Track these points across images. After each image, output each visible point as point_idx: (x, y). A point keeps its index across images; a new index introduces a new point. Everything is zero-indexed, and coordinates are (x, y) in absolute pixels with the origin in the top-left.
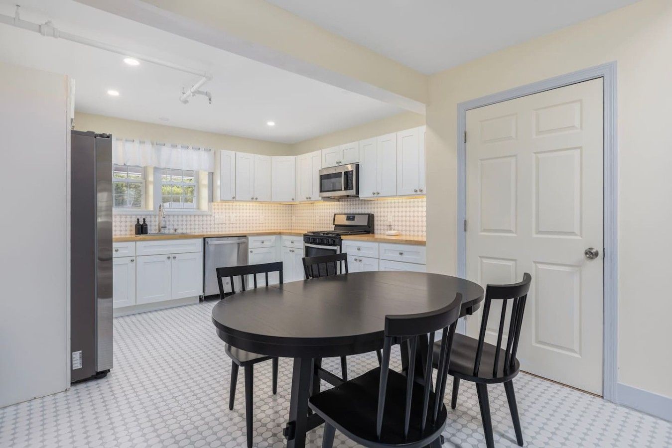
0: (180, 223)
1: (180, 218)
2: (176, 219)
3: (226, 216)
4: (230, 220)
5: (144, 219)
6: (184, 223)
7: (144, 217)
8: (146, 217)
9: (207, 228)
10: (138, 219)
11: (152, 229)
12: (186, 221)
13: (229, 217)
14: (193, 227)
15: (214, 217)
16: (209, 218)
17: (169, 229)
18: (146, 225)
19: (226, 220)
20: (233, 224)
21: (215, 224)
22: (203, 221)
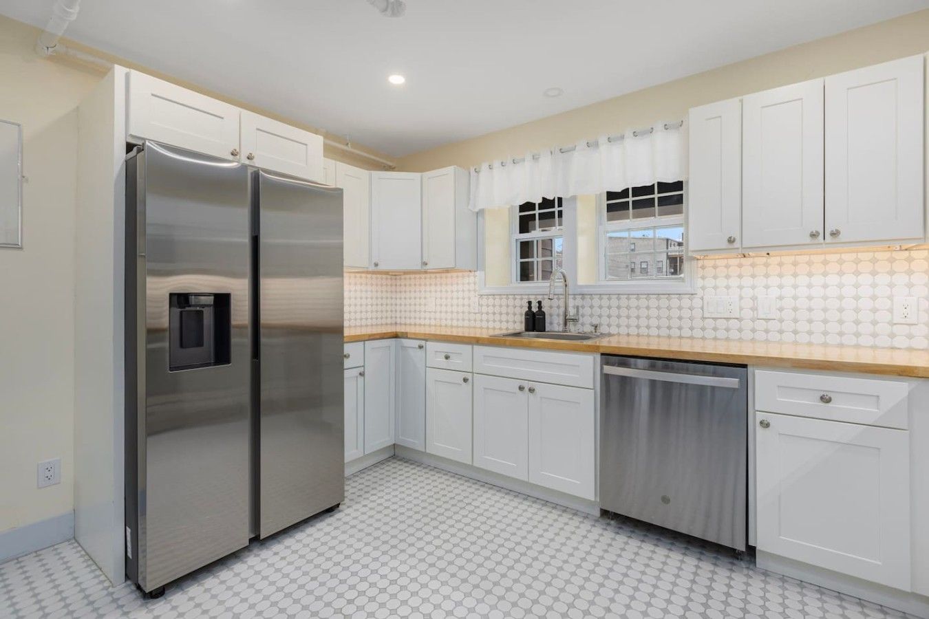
0: (614, 312)
1: (614, 302)
2: (605, 302)
3: (741, 298)
4: (754, 309)
5: (540, 303)
6: (624, 312)
7: (540, 298)
8: (544, 299)
9: (680, 328)
10: (530, 303)
11: (554, 323)
12: (628, 308)
13: (754, 298)
14: (643, 322)
15: (702, 299)
16: (686, 302)
17: (583, 325)
18: (543, 314)
19: (741, 309)
20: (767, 320)
21: (703, 318)
22: (669, 308)
